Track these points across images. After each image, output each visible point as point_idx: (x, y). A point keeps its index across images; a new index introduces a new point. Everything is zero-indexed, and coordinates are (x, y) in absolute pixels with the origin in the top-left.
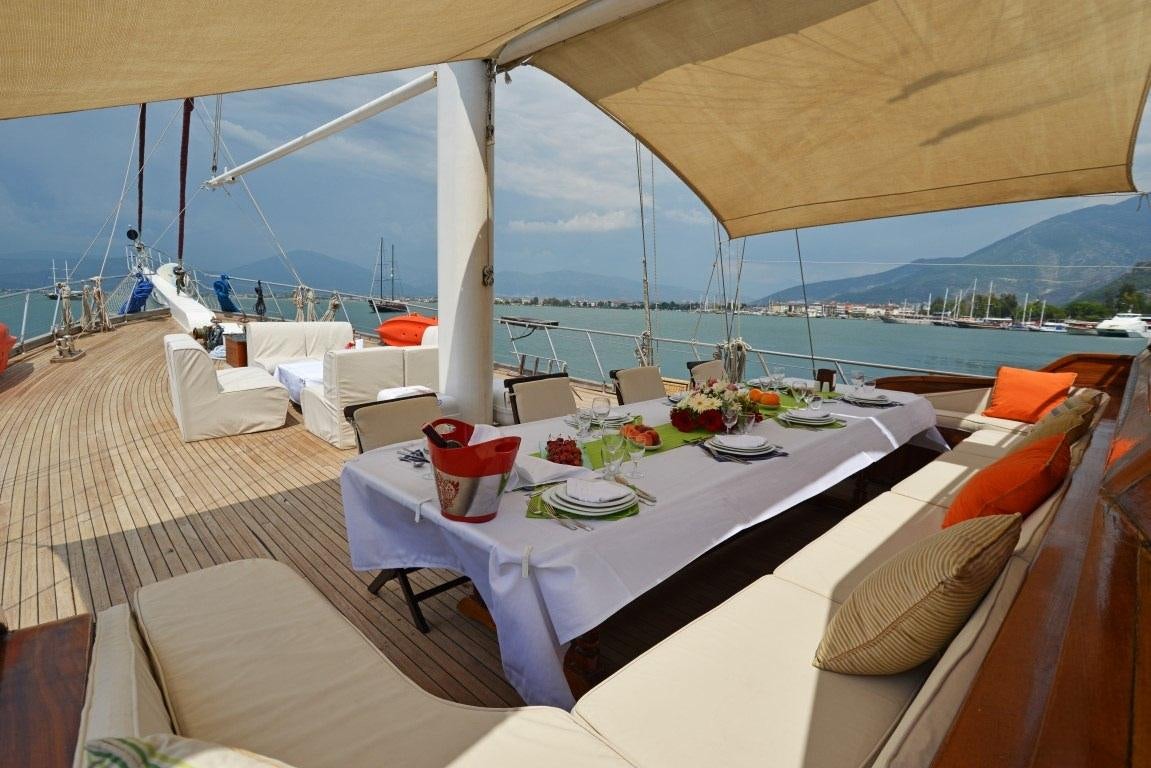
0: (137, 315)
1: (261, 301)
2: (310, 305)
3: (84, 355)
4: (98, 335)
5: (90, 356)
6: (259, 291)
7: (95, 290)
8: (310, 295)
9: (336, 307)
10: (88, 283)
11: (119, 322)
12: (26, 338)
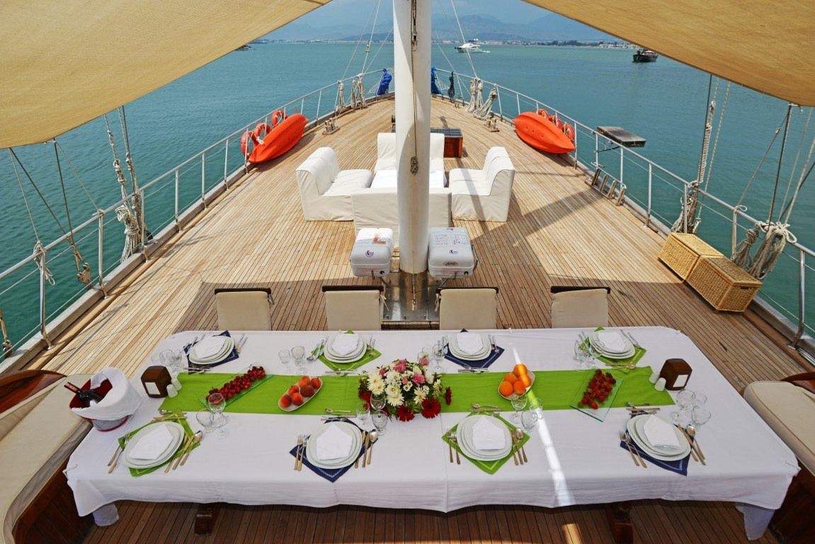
0: (383, 96)
1: (452, 87)
2: (480, 93)
3: (339, 129)
4: (358, 112)
5: (341, 130)
6: (451, 79)
7: (359, 82)
8: (480, 86)
9: (494, 97)
10: (355, 79)
11: (371, 102)
12: (319, 116)
